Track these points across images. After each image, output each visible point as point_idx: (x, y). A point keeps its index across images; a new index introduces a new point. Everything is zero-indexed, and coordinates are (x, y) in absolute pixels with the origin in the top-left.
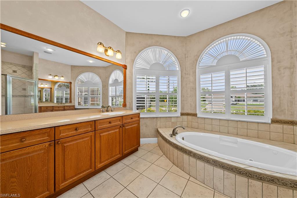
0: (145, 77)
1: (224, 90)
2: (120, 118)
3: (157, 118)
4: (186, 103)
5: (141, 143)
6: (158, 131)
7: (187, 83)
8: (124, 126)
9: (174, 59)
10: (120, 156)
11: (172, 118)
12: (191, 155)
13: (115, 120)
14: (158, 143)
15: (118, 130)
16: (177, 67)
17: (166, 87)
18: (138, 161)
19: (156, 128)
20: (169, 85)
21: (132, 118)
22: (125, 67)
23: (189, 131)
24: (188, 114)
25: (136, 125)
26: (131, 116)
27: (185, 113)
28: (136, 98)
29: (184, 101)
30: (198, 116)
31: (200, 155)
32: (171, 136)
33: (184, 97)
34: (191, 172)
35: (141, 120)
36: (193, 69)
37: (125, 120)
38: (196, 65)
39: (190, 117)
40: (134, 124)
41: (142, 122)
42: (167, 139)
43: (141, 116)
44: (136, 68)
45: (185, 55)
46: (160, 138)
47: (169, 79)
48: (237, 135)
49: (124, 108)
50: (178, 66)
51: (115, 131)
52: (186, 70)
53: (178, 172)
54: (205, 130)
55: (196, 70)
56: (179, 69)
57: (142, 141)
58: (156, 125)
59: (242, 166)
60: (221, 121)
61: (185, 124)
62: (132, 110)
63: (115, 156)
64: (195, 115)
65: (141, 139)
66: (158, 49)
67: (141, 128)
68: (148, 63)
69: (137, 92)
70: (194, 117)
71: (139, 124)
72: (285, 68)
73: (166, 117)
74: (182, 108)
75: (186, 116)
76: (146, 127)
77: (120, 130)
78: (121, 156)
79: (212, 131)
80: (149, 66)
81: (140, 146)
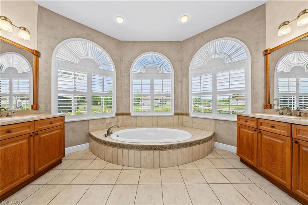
0: (73, 73)
1: (150, 93)
2: (29, 124)
3: (89, 120)
4: (121, 104)
5: (66, 153)
6: (90, 135)
7: (122, 85)
8: (37, 134)
9: (109, 59)
10: (29, 176)
11: (107, 119)
12: (124, 148)
13: (19, 127)
14: (89, 148)
15: (25, 141)
16: (112, 68)
17: (100, 87)
18: (62, 174)
19: (88, 132)
20: (103, 85)
21: (51, 123)
22: (37, 54)
23: (123, 129)
24: (122, 114)
25: (58, 131)
26: (50, 120)
27: (120, 114)
28: (58, 98)
29: (119, 102)
30: (131, 115)
31: (131, 145)
32: (106, 136)
33: (119, 98)
34: (124, 162)
35: (65, 125)
36: (127, 72)
37: (40, 126)
38: (130, 70)
39: (124, 117)
40: (54, 130)
41: (67, 127)
42: (101, 140)
43: (66, 120)
44: (57, 59)
45: (120, 58)
46: (94, 142)
47: (103, 79)
48: (158, 126)
49: (36, 111)
50: (114, 67)
51: (20, 142)
52: (121, 72)
53: (112, 167)
54: (136, 126)
55: (130, 74)
56: (114, 70)
57: (68, 150)
58: (88, 129)
59: (157, 144)
60: (148, 117)
61: (119, 124)
62: (51, 113)
63: (19, 179)
64: (129, 114)
65: (65, 149)
66: (90, 44)
67: (66, 135)
68: (77, 57)
69: (59, 89)
70: (128, 116)
71: (63, 129)
72: (179, 82)
73: (100, 119)
74: (117, 109)
75: (121, 116)
76: (73, 132)
77: (29, 140)
78: (31, 176)
79: (142, 126)
80: (79, 61)
81: (64, 156)
